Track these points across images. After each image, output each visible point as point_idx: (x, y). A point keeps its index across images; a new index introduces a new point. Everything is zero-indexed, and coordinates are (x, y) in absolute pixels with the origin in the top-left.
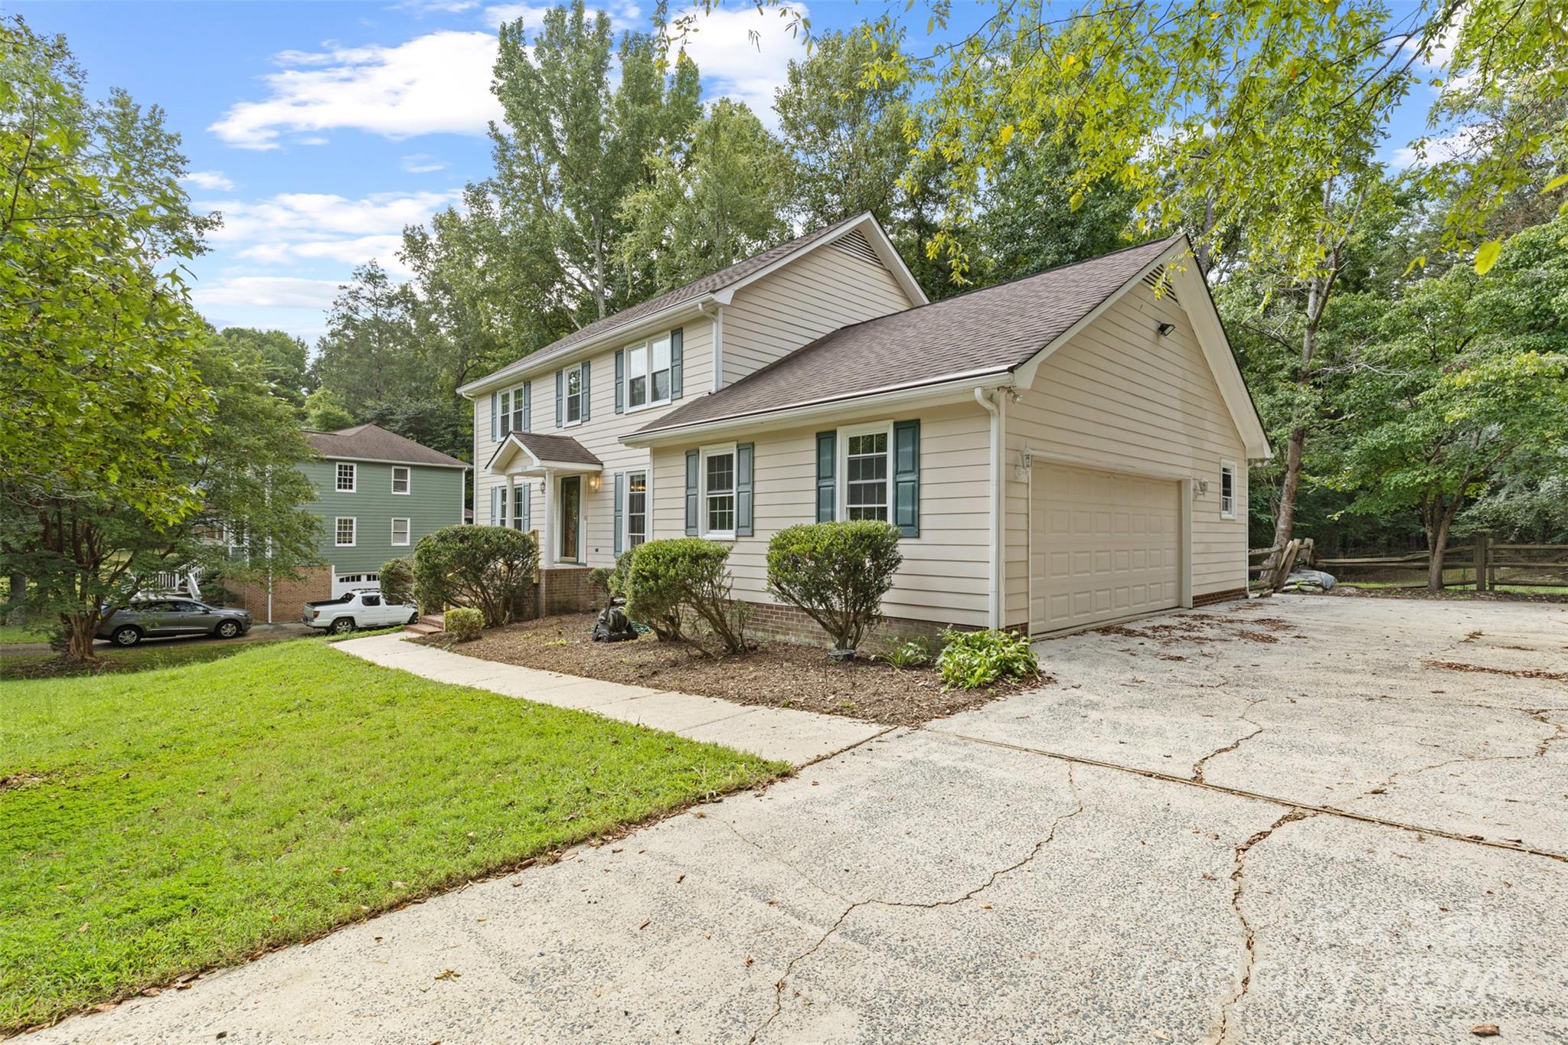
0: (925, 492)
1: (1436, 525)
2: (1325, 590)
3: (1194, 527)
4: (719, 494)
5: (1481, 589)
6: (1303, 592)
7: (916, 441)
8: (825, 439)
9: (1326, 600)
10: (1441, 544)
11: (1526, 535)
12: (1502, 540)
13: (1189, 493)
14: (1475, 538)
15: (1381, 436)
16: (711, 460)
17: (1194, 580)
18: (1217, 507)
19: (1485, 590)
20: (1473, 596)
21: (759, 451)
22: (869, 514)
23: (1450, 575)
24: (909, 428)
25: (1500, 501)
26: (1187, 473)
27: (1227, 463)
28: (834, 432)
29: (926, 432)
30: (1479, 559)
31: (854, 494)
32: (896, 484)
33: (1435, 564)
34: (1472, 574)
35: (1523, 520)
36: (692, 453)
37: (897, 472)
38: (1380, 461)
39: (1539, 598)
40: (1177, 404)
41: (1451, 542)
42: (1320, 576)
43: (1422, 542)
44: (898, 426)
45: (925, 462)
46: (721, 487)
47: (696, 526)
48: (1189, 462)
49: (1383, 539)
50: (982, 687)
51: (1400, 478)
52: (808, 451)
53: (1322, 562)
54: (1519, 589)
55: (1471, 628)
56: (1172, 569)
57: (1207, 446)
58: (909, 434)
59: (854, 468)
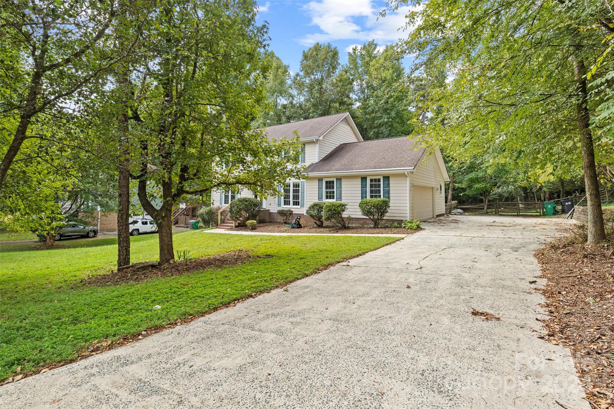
0: (391, 192)
1: (485, 197)
2: (461, 214)
3: (436, 198)
4: (329, 190)
5: (496, 213)
6: (456, 215)
7: (389, 181)
8: (364, 179)
9: (462, 216)
10: (487, 202)
11: (507, 199)
12: (501, 201)
13: (434, 191)
14: (494, 200)
15: (472, 175)
16: (327, 182)
17: (436, 211)
18: (439, 194)
19: (497, 214)
20: (494, 215)
21: (343, 180)
22: (376, 197)
23: (489, 210)
24: (387, 178)
25: (500, 190)
26: (434, 186)
27: (441, 183)
28: (366, 178)
29: (391, 179)
30: (495, 207)
31: (371, 192)
32: (384, 190)
33: (485, 207)
34: (494, 210)
35: (506, 195)
36: (320, 180)
37: (384, 187)
38: (473, 181)
39: (508, 215)
40: (432, 170)
41: (489, 201)
42: (460, 211)
43: (482, 201)
44: (384, 177)
45: (391, 185)
46: (330, 188)
47: (322, 198)
48: (435, 183)
49: (470, 200)
50: (416, 229)
51: (477, 186)
52: (359, 182)
53: (459, 207)
54: (505, 213)
55: (493, 220)
56: (432, 208)
57: (437, 179)
58: (387, 179)
59: (371, 186)
